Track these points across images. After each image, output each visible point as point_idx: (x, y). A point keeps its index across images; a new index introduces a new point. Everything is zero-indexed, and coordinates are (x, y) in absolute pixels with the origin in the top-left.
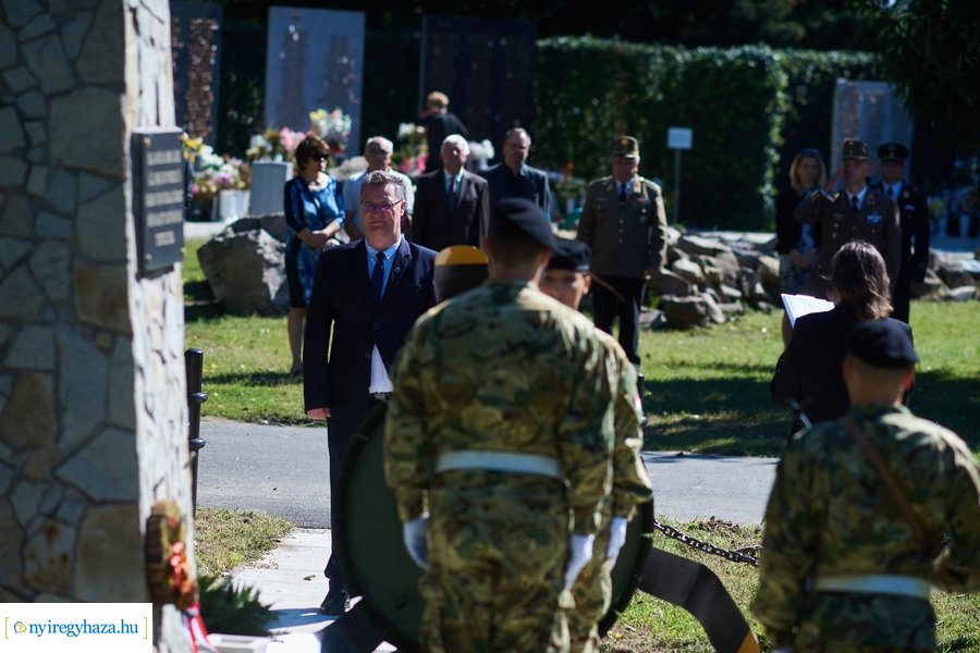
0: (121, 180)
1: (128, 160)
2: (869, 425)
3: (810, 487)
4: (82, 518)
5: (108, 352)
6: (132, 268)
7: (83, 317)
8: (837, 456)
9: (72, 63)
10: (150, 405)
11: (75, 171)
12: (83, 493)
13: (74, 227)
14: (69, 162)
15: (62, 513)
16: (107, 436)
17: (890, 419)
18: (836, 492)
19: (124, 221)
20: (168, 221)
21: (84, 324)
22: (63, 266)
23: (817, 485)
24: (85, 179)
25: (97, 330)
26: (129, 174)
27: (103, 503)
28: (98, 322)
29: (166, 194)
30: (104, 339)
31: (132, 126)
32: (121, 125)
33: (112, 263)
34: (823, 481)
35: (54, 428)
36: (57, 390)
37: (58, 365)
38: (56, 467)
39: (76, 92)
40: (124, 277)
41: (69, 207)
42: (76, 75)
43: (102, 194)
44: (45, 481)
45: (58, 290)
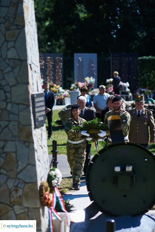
0: (29, 106)
1: (31, 101)
4: (24, 187)
5: (28, 147)
6: (33, 126)
7: (22, 139)
9: (16, 78)
10: (39, 159)
11: (18, 104)
12: (24, 181)
13: (19, 117)
14: (16, 102)
15: (19, 186)
16: (29, 167)
19: (30, 115)
20: (42, 114)
21: (22, 140)
22: (16, 127)
24: (21, 106)
25: (25, 142)
26: (31, 104)
27: (29, 183)
28: (25, 140)
29: (41, 108)
30: (27, 144)
31: (31, 92)
32: (29, 92)
33: (28, 125)
35: (16, 166)
36: (16, 157)
37: (16, 150)
38: (17, 175)
39: (17, 85)
40: (31, 129)
41: (17, 113)
42: (17, 81)
43: (25, 109)
44: (15, 178)
45: (15, 133)
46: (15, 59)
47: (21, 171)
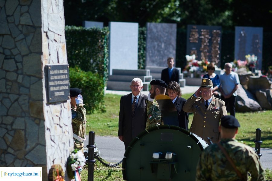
0: (41, 78)
1: (43, 73)
2: (224, 144)
3: (207, 162)
5: (38, 124)
6: (45, 102)
7: (32, 115)
8: (215, 153)
9: (28, 47)
10: (53, 139)
11: (30, 76)
12: (32, 162)
13: (29, 91)
14: (28, 73)
16: (38, 147)
17: (230, 143)
18: (214, 163)
19: (42, 89)
20: (62, 89)
21: (32, 117)
22: (27, 101)
23: (209, 161)
24: (32, 78)
25: (35, 119)
26: (44, 76)
28: (36, 116)
29: (61, 82)
30: (37, 121)
31: (45, 63)
32: (42, 64)
33: (39, 100)
34: (211, 160)
35: (25, 145)
36: (25, 135)
37: (26, 128)
38: (25, 155)
39: (29, 55)
40: (42, 105)
41: (28, 85)
42: (29, 50)
43: (36, 82)
44: (23, 159)
45: (25, 108)
46: (29, 25)
47: (30, 151)
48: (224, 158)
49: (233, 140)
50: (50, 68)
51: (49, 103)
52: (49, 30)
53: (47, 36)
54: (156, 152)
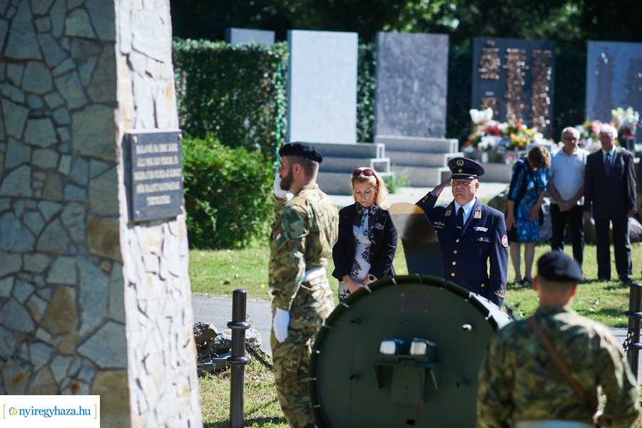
0: (114, 164)
1: (120, 151)
2: (543, 321)
3: (503, 361)
4: (93, 379)
5: (108, 273)
6: (124, 219)
7: (93, 251)
8: (521, 341)
9: (85, 90)
11: (88, 158)
12: (94, 363)
13: (87, 194)
14: (84, 152)
15: (82, 375)
16: (108, 326)
17: (559, 317)
18: (520, 364)
19: (117, 190)
21: (94, 255)
22: (80, 218)
23: (507, 360)
24: (94, 164)
25: (102, 259)
26: (121, 160)
27: (106, 369)
28: (102, 254)
30: (105, 265)
31: (123, 128)
32: (116, 129)
33: (110, 216)
34: (511, 358)
35: (76, 322)
36: (77, 298)
37: (78, 281)
38: (78, 346)
39: (88, 108)
40: (117, 226)
41: (84, 181)
42: (87, 97)
43: (104, 172)
44: (71, 355)
45: (77, 235)
46: (85, 39)
47: (89, 336)
48: (543, 354)
49: (564, 311)
50: (135, 139)
51: (133, 223)
52: (133, 49)
53: (129, 63)
54: (389, 339)
